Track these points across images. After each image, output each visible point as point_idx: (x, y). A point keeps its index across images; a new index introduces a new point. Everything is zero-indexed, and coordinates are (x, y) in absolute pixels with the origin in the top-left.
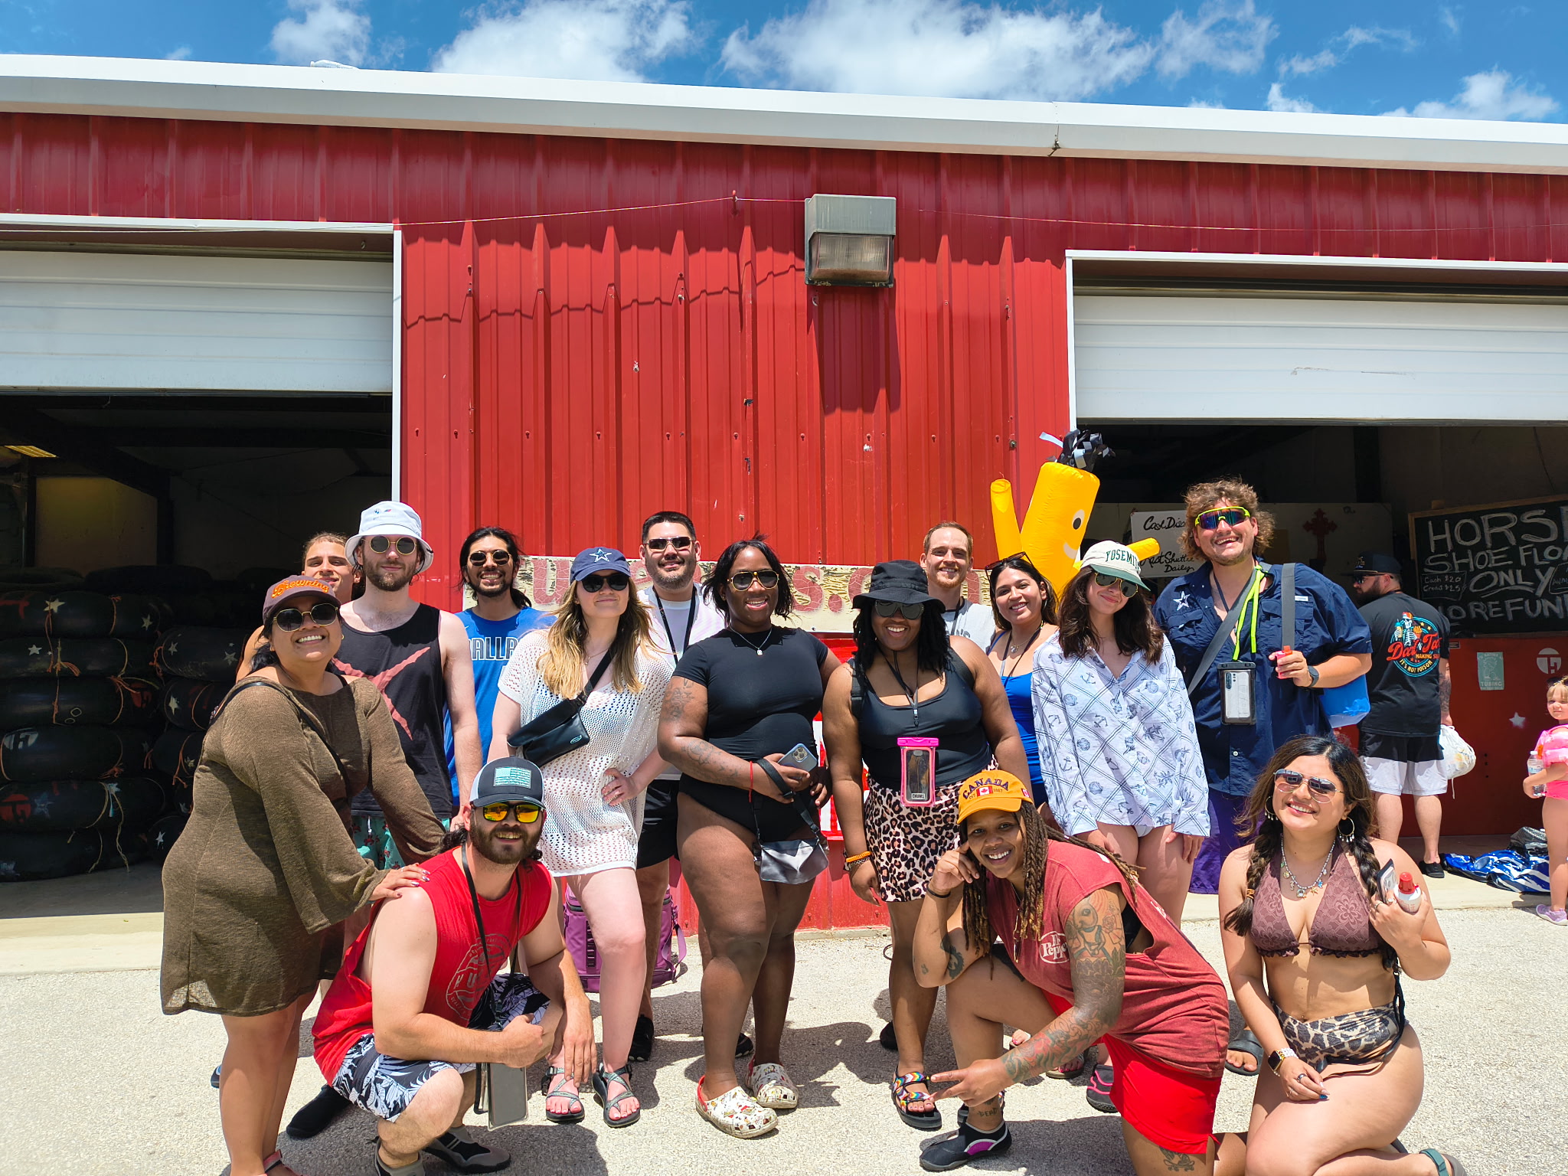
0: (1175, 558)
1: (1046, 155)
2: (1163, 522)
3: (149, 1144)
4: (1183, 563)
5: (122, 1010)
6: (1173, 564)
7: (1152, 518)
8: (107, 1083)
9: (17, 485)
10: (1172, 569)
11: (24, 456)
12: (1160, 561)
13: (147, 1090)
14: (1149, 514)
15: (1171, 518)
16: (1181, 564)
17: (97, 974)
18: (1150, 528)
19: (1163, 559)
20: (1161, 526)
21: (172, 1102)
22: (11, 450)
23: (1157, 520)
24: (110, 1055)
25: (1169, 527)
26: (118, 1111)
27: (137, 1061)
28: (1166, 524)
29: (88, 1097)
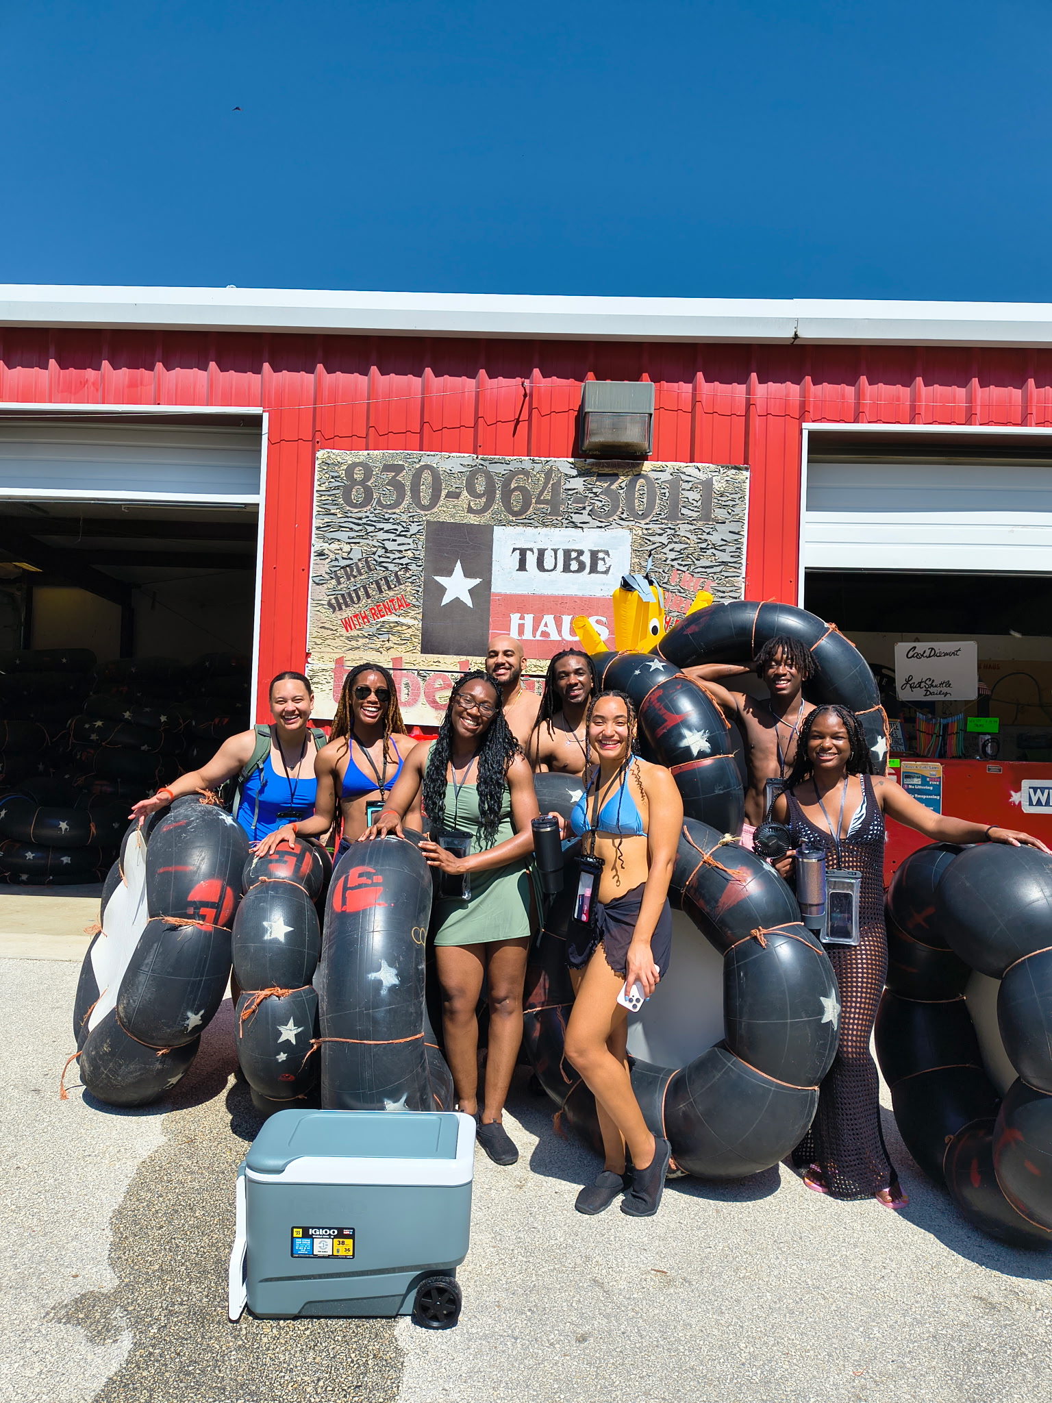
0: (934, 684)
1: (789, 343)
2: (924, 652)
3: (45, 1069)
4: (942, 689)
5: (46, 986)
6: (932, 690)
7: (915, 648)
8: (27, 1030)
9: (18, 593)
10: (931, 693)
11: (24, 570)
12: (920, 686)
13: (51, 1037)
14: (913, 644)
15: (932, 649)
16: (939, 689)
17: (35, 961)
18: (913, 656)
19: (923, 685)
20: (922, 655)
21: (66, 1046)
22: (16, 566)
23: (919, 650)
24: (33, 1013)
25: (930, 657)
26: (30, 1048)
27: (49, 1019)
28: (927, 654)
29: (13, 1038)
